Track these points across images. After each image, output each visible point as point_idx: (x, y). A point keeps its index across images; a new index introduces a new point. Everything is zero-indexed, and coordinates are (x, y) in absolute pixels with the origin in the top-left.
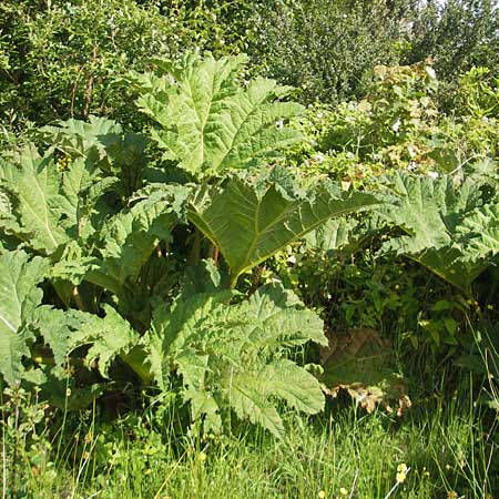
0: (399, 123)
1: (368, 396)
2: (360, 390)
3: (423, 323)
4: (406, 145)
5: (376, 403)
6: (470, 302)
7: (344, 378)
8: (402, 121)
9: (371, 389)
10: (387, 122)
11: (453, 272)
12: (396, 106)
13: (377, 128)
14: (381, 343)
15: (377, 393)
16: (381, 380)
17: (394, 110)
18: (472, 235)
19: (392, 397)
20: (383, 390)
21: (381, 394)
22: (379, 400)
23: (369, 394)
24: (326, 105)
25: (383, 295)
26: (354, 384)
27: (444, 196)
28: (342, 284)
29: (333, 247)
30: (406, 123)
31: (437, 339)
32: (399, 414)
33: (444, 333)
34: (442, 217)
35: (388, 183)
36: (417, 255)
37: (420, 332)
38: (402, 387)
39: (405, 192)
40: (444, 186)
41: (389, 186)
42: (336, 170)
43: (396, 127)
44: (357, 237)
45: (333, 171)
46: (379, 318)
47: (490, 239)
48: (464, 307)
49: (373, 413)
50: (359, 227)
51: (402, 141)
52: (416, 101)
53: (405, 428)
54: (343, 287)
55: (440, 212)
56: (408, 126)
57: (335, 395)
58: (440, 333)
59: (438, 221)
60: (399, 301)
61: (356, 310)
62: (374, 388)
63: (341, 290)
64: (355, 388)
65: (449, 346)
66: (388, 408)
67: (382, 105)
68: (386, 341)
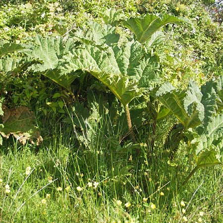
0: (44, 14)
1: (23, 137)
2: (20, 134)
3: (48, 103)
4: (47, 24)
5: (27, 140)
6: (69, 93)
7: (13, 130)
8: (46, 13)
9: (24, 134)
10: (39, 13)
11: (61, 80)
12: (43, 6)
13: (35, 16)
14: (29, 113)
15: (28, 135)
16: (29, 130)
17: (42, 8)
18: (66, 63)
19: (34, 137)
20: (30, 134)
21: (29, 136)
22: (28, 139)
23: (24, 136)
24: (14, 5)
25: (31, 91)
26: (17, 132)
27: (59, 46)
28: (13, 87)
29: (10, 70)
30: (47, 14)
31: (55, 111)
32: (38, 144)
33: (58, 108)
34: (57, 56)
35: (32, 40)
36: (44, 72)
37: (48, 107)
38: (39, 132)
39: (40, 44)
40: (59, 42)
41: (33, 41)
42: (15, 35)
43: (43, 16)
44: (20, 65)
45: (13, 35)
46: (29, 102)
47: (73, 64)
48: (66, 96)
49: (25, 144)
50: (22, 60)
51: (46, 22)
52: (53, 4)
53: (41, 151)
54: (14, 88)
55: (56, 54)
56: (49, 15)
57: (8, 137)
58: (56, 107)
59: (55, 57)
60: (38, 94)
61: (19, 98)
62: (26, 133)
63: (12, 89)
64: (17, 134)
65: (61, 114)
66: (33, 142)
67: (36, 5)
68: (32, 112)
